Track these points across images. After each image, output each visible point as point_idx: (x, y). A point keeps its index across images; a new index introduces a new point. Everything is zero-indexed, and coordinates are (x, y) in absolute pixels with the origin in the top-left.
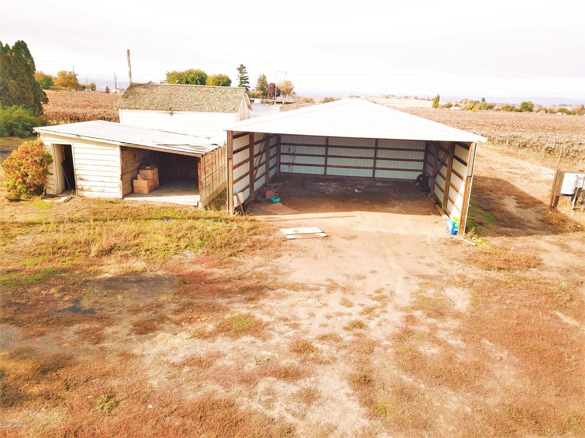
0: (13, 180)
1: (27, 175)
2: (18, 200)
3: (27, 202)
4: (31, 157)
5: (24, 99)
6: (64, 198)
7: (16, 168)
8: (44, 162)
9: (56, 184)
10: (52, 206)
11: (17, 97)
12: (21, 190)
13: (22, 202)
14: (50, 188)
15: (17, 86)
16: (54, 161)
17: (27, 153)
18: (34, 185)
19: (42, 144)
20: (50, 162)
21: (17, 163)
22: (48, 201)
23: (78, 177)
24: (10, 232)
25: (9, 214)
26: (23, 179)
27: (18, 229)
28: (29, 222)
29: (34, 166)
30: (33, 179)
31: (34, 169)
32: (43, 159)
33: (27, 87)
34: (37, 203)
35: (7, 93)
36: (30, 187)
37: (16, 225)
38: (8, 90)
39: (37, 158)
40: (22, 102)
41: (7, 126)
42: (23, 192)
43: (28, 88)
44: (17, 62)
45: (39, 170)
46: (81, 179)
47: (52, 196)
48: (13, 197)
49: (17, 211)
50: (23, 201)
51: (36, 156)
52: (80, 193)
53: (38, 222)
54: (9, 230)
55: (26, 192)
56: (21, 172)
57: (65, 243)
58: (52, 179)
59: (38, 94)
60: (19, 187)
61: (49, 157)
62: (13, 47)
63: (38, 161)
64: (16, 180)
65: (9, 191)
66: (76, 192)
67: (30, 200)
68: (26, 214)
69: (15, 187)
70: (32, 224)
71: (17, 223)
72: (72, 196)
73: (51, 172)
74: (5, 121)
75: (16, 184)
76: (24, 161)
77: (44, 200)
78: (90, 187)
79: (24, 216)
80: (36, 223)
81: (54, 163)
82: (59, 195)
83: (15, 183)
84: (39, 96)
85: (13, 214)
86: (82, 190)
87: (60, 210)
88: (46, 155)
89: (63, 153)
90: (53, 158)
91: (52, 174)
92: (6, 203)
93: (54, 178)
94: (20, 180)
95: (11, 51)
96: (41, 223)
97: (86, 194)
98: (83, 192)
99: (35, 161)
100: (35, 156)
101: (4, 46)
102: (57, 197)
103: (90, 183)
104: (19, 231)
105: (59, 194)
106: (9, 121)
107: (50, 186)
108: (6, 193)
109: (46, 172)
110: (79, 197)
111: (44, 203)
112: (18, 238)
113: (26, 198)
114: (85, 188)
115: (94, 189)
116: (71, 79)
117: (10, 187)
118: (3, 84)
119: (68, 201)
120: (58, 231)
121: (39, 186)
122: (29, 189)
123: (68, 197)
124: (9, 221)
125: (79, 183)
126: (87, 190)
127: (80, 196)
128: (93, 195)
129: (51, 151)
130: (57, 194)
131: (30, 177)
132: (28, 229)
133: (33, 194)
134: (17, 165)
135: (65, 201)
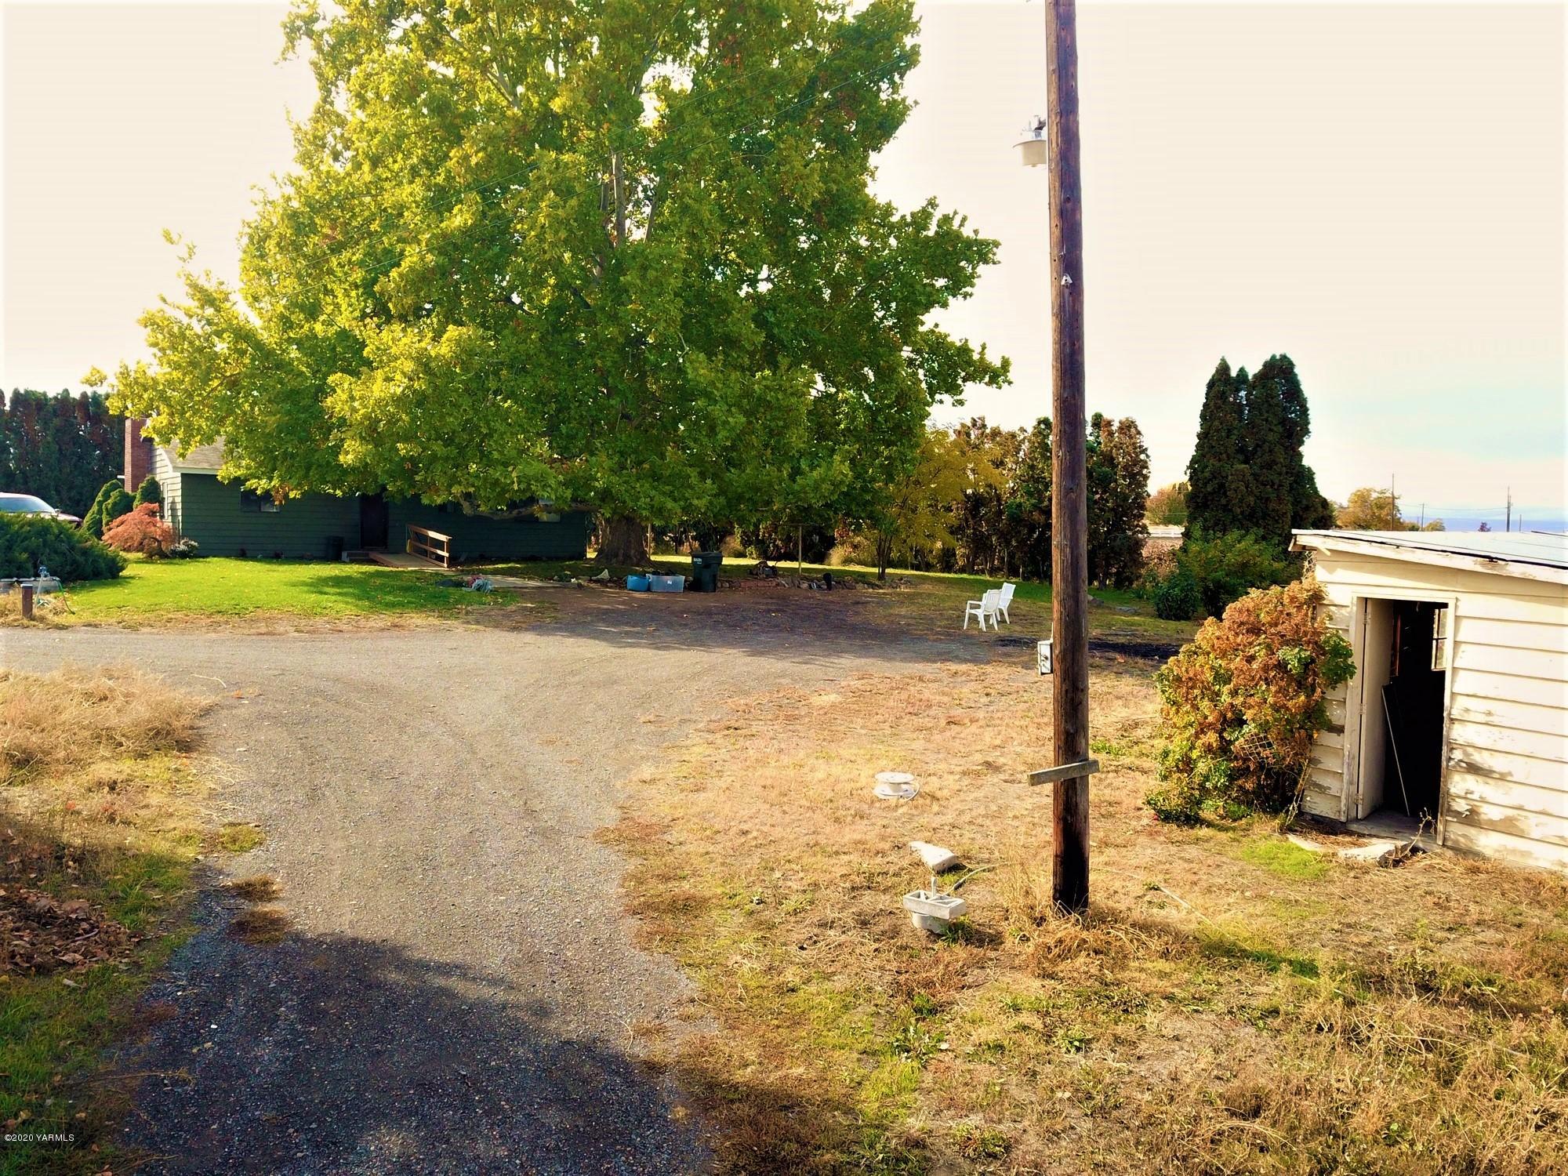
0: (1187, 734)
1: (1240, 722)
2: (1188, 818)
3: (1223, 836)
4: (1269, 647)
5: (1264, 518)
6: (1379, 847)
7: (1206, 688)
8: (1315, 674)
9: (1351, 775)
10: (1324, 872)
11: (1248, 511)
12: (1207, 778)
13: (1204, 832)
14: (1322, 789)
15: (1251, 478)
16: (1358, 672)
17: (1255, 630)
18: (1261, 766)
19: (1316, 599)
20: (1340, 673)
21: (1212, 668)
22: (1307, 845)
23: (1457, 755)
24: (1127, 974)
25: (1142, 876)
26: (1221, 737)
27: (1163, 965)
28: (1215, 938)
29: (1273, 689)
30: (1260, 740)
31: (1271, 700)
32: (1313, 661)
33: (1277, 481)
34: (1263, 846)
35: (1223, 501)
36: (1244, 772)
37: (1155, 944)
38: (1225, 493)
39: (1291, 656)
40: (1257, 525)
41: (1206, 589)
42: (1216, 788)
43: (1280, 485)
44: (1261, 415)
45: (1290, 704)
46: (1473, 769)
47: (1326, 827)
48: (1174, 803)
49: (1179, 867)
50: (1210, 825)
51: (1287, 643)
52: (1457, 831)
53: (1259, 947)
54: (1121, 960)
55: (1224, 791)
56: (1220, 707)
57: (1391, 1141)
58: (1337, 752)
59: (1304, 502)
60: (1202, 767)
61: (1341, 652)
62: (1255, 376)
63: (1293, 665)
64: (1197, 736)
65: (1165, 778)
66: (1440, 827)
67: (1234, 829)
68: (1209, 890)
69: (1187, 765)
70: (1229, 952)
71: (1163, 929)
72: (1417, 840)
73: (1336, 721)
74: (1203, 575)
75: (1195, 754)
76: (1238, 662)
77: (1293, 839)
78: (1511, 813)
79: (1200, 901)
80: (1245, 954)
81: (1353, 683)
82: (1354, 827)
83: (1192, 748)
84: (1307, 508)
85: (1157, 879)
86: (1471, 818)
87: (1361, 906)
88: (1327, 642)
89: (1394, 648)
90: (1355, 660)
91: (1340, 730)
92: (1145, 821)
93: (1347, 746)
94: (1211, 738)
95: (1251, 387)
96: (1270, 962)
97: (1488, 843)
98: (1472, 832)
99: (1281, 666)
100: (1282, 644)
101: (1234, 373)
102: (1350, 833)
103: (1517, 795)
104: (1163, 975)
105: (1357, 820)
106: (1214, 575)
107: (1326, 781)
108: (1151, 784)
109: (1315, 718)
110: (1449, 853)
111: (1290, 850)
112: (1151, 1018)
113: (1222, 818)
114: (1489, 813)
115: (1531, 824)
116: (1381, 507)
117: (1170, 762)
118: (1215, 478)
119: (1396, 863)
120: (1353, 1037)
121: (1277, 773)
122: (1240, 782)
123: (1400, 843)
124: (1136, 915)
125: (1459, 786)
126: (1494, 826)
127: (1457, 849)
128: (1525, 854)
129: (1352, 630)
130: (1348, 821)
131: (1250, 729)
132: (1205, 978)
133: (1249, 804)
134: (1209, 676)
135: (1384, 862)
